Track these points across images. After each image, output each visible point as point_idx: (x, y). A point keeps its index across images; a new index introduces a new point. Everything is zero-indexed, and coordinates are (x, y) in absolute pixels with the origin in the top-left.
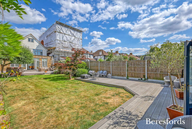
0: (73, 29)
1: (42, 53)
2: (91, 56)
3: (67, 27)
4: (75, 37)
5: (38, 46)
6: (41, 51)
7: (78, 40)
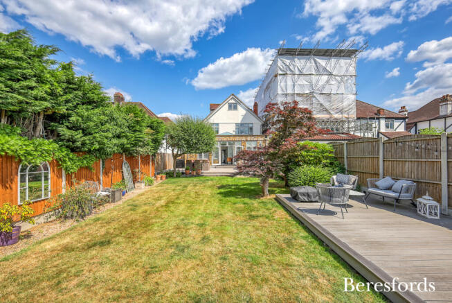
0: (324, 55)
1: (251, 129)
2: (396, 124)
3: (307, 55)
4: (330, 74)
5: (245, 117)
6: (251, 126)
7: (342, 80)
